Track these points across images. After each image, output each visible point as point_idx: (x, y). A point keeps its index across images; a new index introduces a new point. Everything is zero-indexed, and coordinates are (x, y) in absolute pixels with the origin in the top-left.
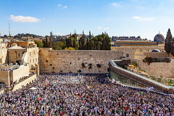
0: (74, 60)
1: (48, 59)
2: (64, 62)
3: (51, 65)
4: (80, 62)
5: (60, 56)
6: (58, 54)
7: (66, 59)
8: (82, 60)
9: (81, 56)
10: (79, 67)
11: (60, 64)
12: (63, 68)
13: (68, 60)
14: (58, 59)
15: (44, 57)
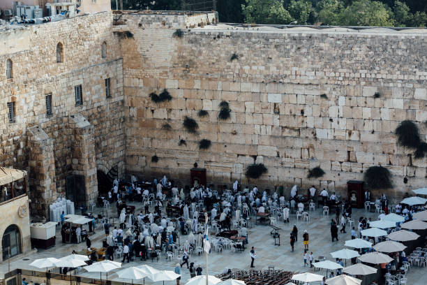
0: (342, 100)
1: (171, 85)
2: (277, 112)
3: (190, 125)
4: (386, 115)
5: (246, 68)
6: (234, 57)
7: (289, 89)
8: (399, 103)
9: (397, 75)
10: (378, 148)
11: (249, 120)
12: (266, 152)
13: (301, 100)
14: (235, 87)
15: (150, 72)
